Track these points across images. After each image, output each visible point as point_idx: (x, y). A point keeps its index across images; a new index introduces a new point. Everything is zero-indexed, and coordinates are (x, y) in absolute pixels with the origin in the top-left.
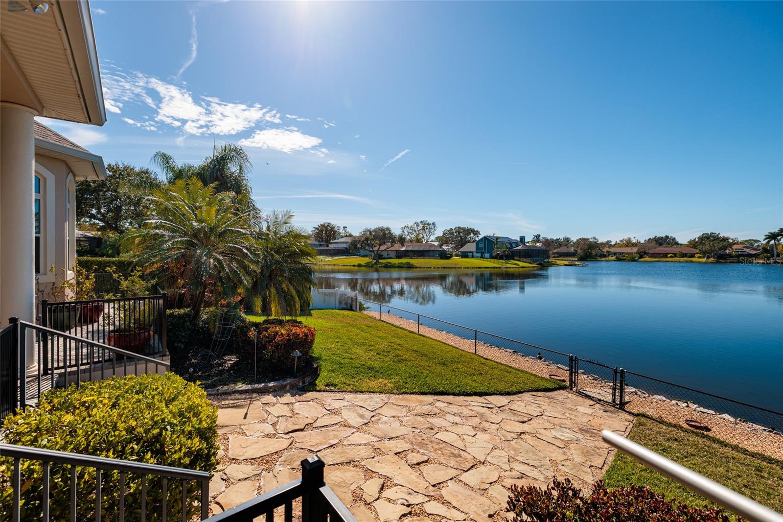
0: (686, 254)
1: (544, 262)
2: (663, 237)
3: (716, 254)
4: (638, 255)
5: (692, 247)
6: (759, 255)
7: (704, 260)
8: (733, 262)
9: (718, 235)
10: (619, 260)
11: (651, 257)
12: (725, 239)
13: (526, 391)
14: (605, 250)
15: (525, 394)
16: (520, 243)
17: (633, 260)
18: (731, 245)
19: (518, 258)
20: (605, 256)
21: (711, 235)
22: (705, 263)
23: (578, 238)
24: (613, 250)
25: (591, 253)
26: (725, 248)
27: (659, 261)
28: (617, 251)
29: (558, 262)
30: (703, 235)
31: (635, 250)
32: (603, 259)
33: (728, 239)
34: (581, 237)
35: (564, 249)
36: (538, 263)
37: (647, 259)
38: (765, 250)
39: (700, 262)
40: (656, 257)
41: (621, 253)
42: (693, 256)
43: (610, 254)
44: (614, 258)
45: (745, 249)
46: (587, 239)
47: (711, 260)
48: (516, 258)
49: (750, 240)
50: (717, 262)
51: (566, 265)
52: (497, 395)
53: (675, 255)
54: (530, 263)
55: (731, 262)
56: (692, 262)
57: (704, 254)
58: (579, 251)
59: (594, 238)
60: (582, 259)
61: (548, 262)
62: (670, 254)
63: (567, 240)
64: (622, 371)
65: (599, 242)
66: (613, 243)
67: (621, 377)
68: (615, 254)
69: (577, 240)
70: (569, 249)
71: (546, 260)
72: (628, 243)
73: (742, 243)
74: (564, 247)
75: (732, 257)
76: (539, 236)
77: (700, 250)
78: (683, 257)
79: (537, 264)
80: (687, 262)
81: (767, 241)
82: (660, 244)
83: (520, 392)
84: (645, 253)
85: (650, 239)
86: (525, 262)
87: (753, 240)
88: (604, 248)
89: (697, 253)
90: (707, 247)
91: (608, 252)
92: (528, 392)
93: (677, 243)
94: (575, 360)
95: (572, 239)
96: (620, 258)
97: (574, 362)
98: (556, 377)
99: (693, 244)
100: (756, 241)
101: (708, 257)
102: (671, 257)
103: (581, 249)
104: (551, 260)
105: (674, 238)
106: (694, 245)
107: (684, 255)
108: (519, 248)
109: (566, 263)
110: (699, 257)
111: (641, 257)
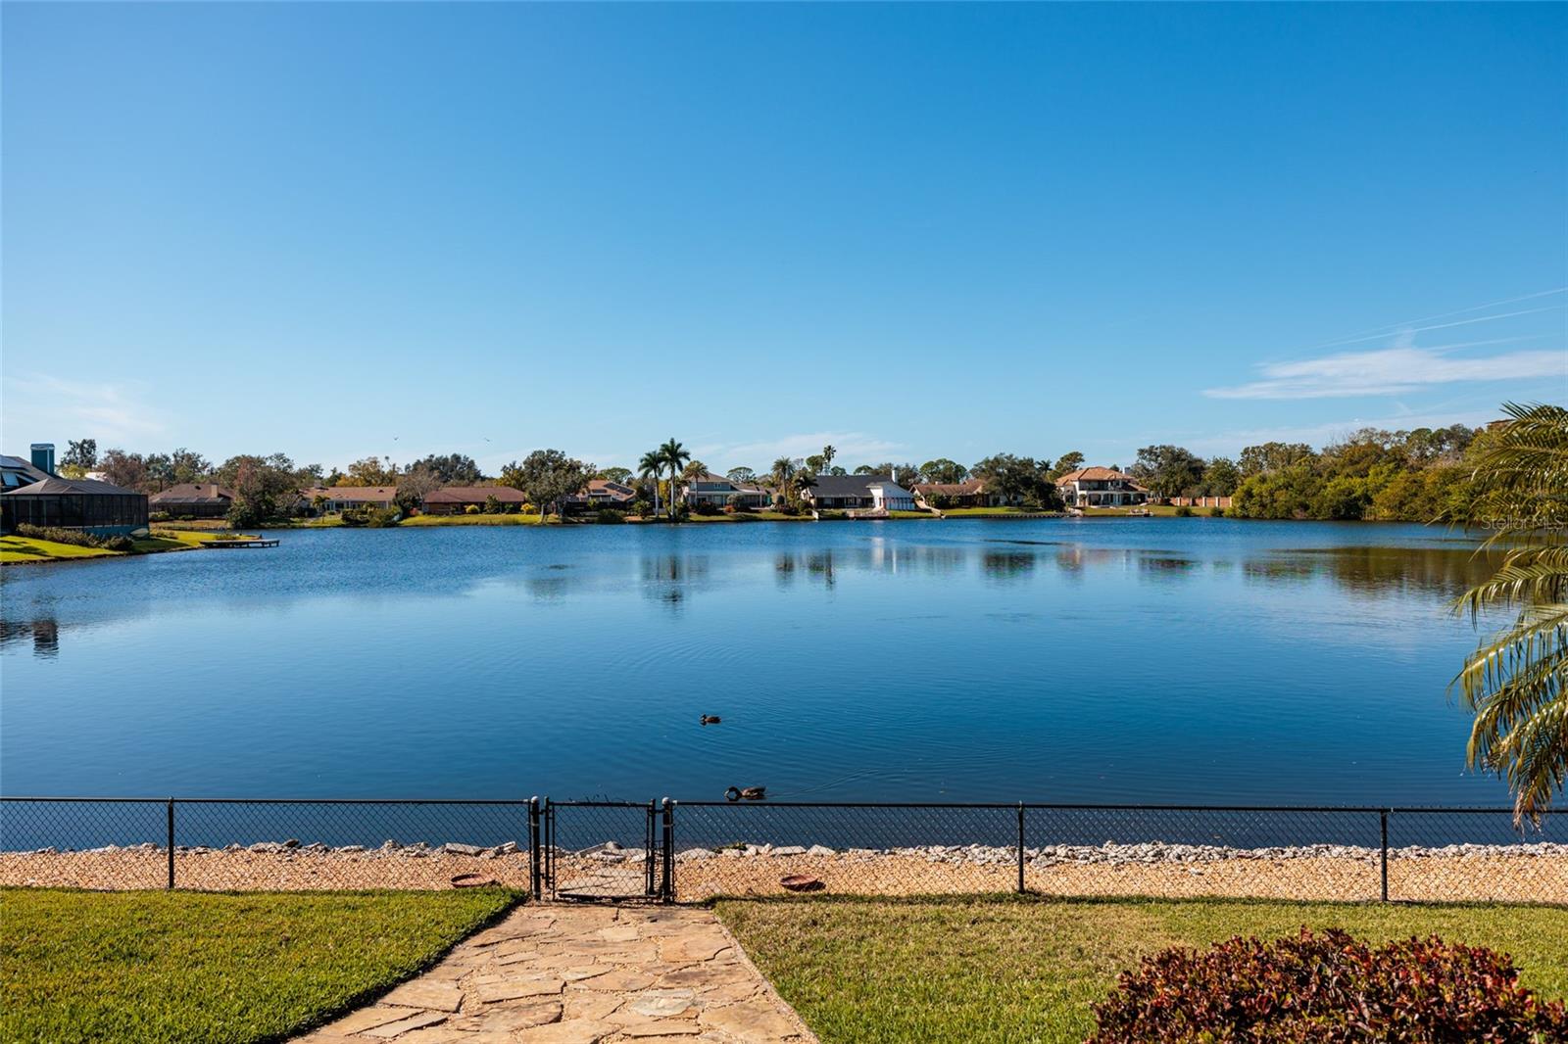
0: (504, 504)
1: (135, 537)
2: (446, 459)
3: (561, 503)
4: (398, 509)
5: (514, 487)
6: (632, 503)
7: (538, 518)
8: (593, 522)
9: (561, 457)
10: (350, 523)
11: (429, 513)
12: (574, 467)
13: (456, 943)
14: (312, 494)
15: (460, 952)
16: (35, 472)
17: (389, 524)
18: (587, 479)
19: (29, 527)
20: (312, 513)
21: (548, 456)
22: (542, 525)
23: (231, 457)
24: (333, 494)
25: (271, 506)
26: (575, 488)
27: (447, 525)
28: (345, 498)
29: (183, 537)
30: (533, 456)
31: (389, 493)
32: (310, 522)
33: (579, 468)
34: (239, 455)
35: (184, 494)
36: (114, 541)
37: (420, 519)
38: (644, 494)
39: (531, 525)
40: (440, 514)
41: (355, 504)
42: (516, 508)
43: (325, 506)
44: (338, 518)
45: (610, 491)
46: (259, 462)
47: (553, 517)
48: (21, 527)
49: (615, 470)
50: (565, 523)
51: (209, 546)
52: (404, 981)
53: (482, 507)
54: (83, 544)
55: (588, 522)
56: (517, 524)
57: (542, 503)
58: (237, 500)
59: (280, 457)
60: (246, 523)
61: (148, 537)
62: (470, 504)
63: (191, 462)
64: (669, 805)
65: (295, 469)
66: (327, 474)
67: (666, 820)
68: (340, 505)
69: (229, 464)
70: (202, 494)
71: (141, 532)
72: (370, 475)
73: (602, 476)
74: (184, 486)
75: (588, 509)
76: (92, 444)
77: (531, 494)
78: (497, 512)
79: (111, 548)
80: (507, 524)
81: (643, 471)
82: (445, 478)
83: (447, 951)
84: (416, 503)
85: (418, 463)
86: (63, 541)
87: (619, 469)
88: (307, 487)
89: (525, 502)
90: (543, 487)
91: (321, 500)
92: (461, 942)
93: (478, 476)
94: (547, 811)
95: (205, 458)
96: (355, 518)
97: (542, 817)
98: (471, 881)
99: (516, 478)
100: (625, 472)
101: (546, 513)
102: (474, 512)
103: (241, 492)
104: (154, 529)
105: (472, 462)
106: (518, 480)
107: (499, 507)
108: (36, 488)
109: (209, 537)
110: (530, 512)
111: (406, 514)
